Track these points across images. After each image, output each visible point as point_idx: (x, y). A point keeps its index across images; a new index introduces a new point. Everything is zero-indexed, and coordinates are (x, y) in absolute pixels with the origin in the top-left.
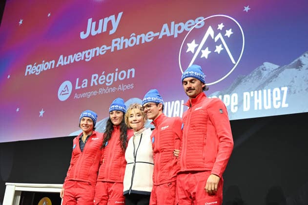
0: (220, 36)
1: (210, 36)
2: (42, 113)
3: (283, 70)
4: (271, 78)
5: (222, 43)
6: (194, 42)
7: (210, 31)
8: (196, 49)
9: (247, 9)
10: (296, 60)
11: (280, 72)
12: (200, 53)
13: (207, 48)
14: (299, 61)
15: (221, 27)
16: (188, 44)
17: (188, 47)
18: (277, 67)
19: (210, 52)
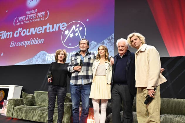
0: (77, 29)
1: (74, 29)
2: (2, 54)
3: (98, 44)
4: (94, 47)
5: (78, 32)
6: (68, 30)
7: (74, 27)
8: (68, 33)
9: (88, 20)
10: (103, 41)
11: (97, 45)
12: (70, 35)
13: (72, 34)
14: (104, 42)
15: (78, 26)
16: (65, 31)
17: (65, 32)
18: (96, 43)
19: (73, 35)
